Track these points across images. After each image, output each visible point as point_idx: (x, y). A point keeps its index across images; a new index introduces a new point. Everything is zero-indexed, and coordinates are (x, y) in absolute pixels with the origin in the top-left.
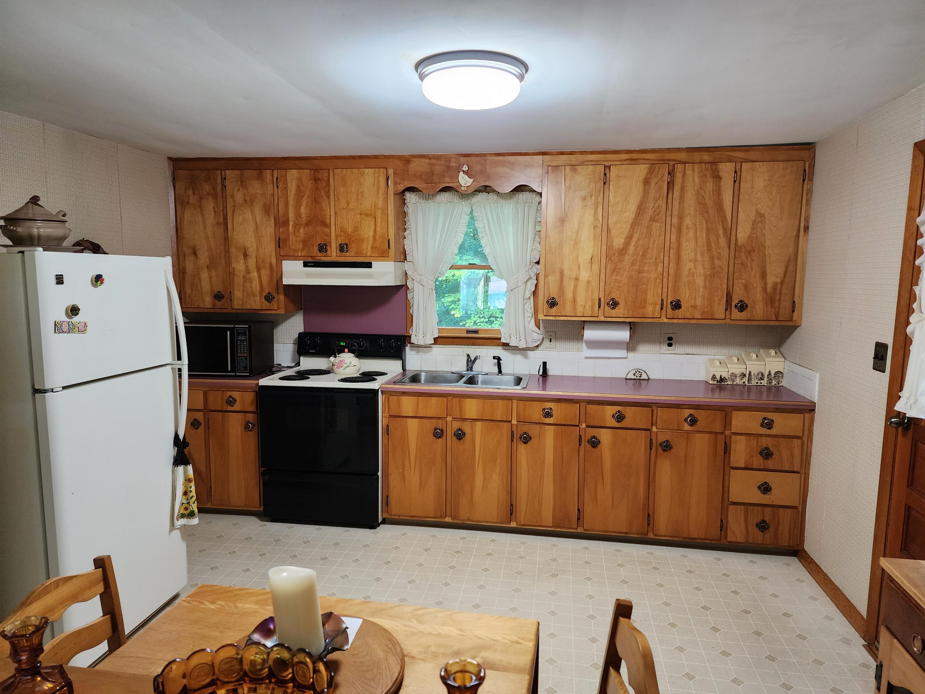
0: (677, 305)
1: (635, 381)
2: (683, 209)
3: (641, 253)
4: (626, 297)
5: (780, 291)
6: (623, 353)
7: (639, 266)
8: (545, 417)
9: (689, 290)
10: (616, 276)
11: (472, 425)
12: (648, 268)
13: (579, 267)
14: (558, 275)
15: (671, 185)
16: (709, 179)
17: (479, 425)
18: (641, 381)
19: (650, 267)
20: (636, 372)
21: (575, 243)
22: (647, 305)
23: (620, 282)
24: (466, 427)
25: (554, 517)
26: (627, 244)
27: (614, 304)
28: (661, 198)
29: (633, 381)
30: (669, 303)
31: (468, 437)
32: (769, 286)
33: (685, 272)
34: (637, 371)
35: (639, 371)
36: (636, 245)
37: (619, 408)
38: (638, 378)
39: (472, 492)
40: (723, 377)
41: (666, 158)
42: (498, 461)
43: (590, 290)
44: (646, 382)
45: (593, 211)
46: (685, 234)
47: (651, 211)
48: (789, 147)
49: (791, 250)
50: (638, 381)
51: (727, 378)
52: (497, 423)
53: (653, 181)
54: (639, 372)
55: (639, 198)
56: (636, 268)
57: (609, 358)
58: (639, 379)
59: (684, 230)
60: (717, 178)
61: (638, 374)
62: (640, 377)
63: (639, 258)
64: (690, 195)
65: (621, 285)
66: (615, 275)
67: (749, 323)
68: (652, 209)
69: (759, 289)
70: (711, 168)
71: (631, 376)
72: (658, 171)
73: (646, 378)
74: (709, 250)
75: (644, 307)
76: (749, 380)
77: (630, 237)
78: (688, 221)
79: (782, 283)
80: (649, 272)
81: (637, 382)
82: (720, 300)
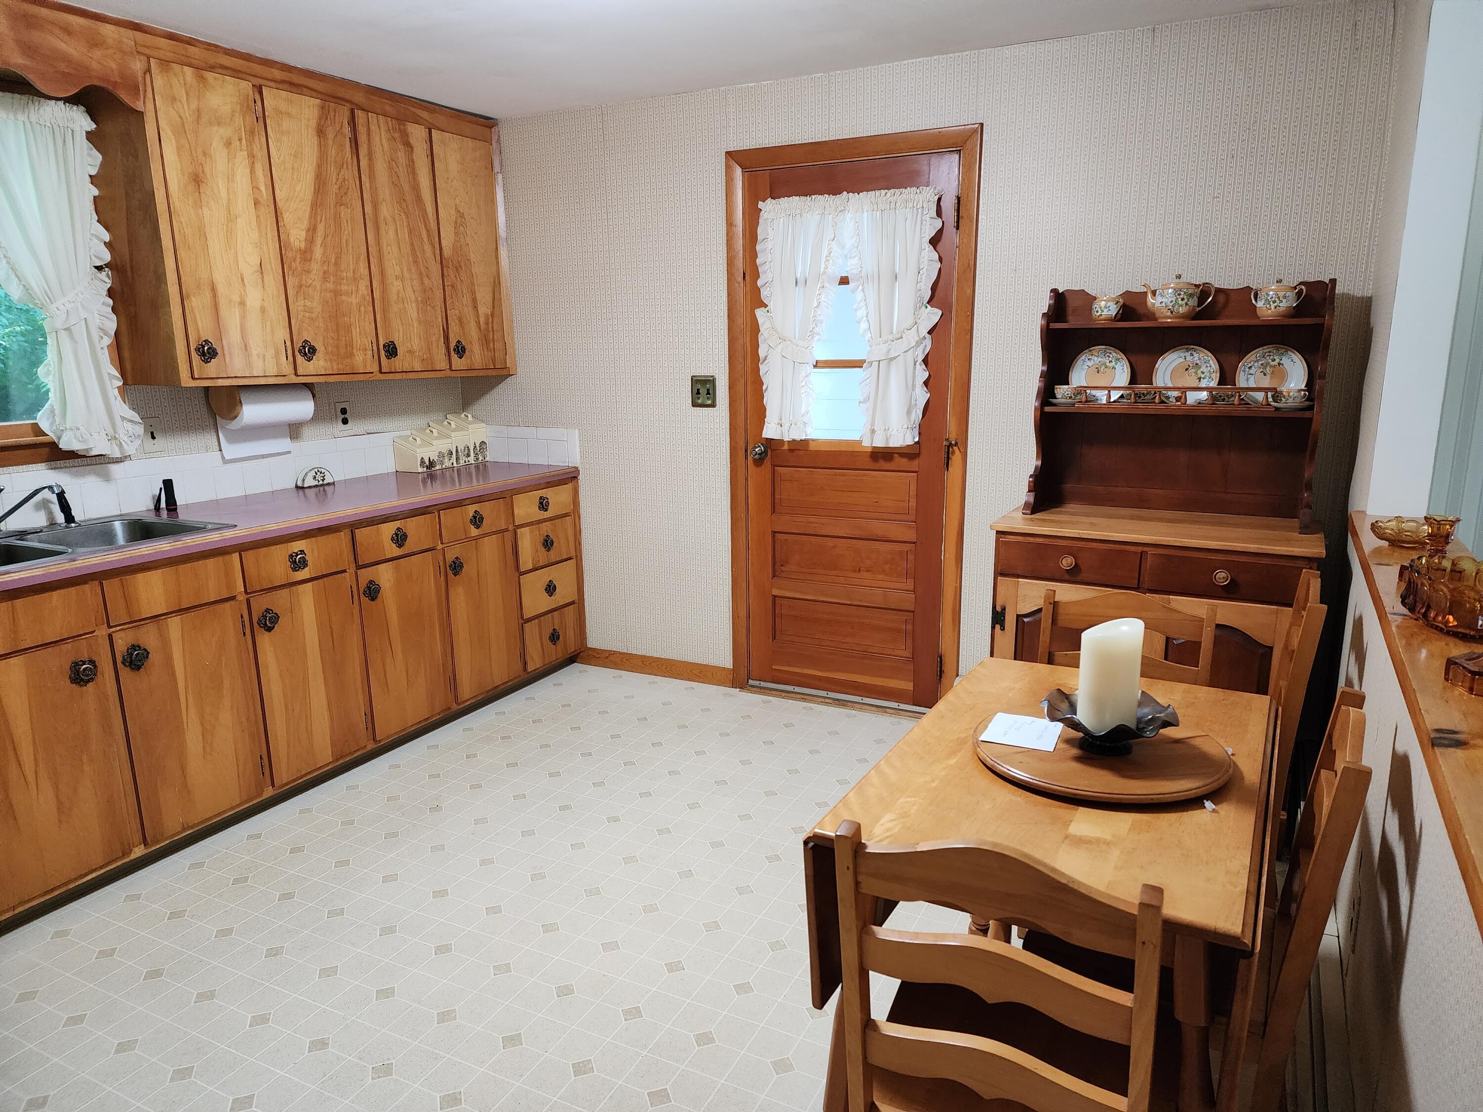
0: (391, 350)
1: (317, 489)
2: (376, 189)
3: (333, 261)
4: (324, 338)
5: (493, 328)
6: (284, 444)
7: (334, 282)
8: (295, 570)
9: (402, 325)
10: (305, 299)
11: (159, 629)
12: (346, 287)
13: (243, 280)
14: (208, 295)
15: (355, 142)
16: (400, 147)
17: (174, 625)
18: (326, 488)
19: (348, 285)
20: (316, 474)
21: (227, 231)
22: (354, 351)
23: (310, 311)
24: (149, 638)
25: (333, 744)
26: (310, 241)
27: (309, 351)
28: (345, 166)
29: (313, 490)
30: (381, 347)
31: (155, 658)
32: (482, 320)
33: (393, 297)
34: (316, 470)
35: (320, 470)
36: (324, 245)
37: (397, 524)
38: (321, 482)
39: (183, 768)
40: (431, 460)
41: (340, 95)
42: (226, 684)
43: (268, 324)
44: (332, 487)
45: (248, 171)
46: (384, 232)
47: (335, 186)
48: (475, 119)
49: (494, 268)
50: (322, 489)
51: (436, 461)
52: (212, 608)
53: (330, 134)
54: (321, 473)
55: (315, 161)
56: (330, 286)
57: (263, 456)
58: (321, 485)
59: (383, 228)
60: (408, 145)
61: (319, 477)
62: (323, 480)
63: (332, 269)
64: (381, 167)
65: (314, 315)
66: (302, 298)
67: (469, 374)
68: (336, 183)
69: (473, 324)
70: (399, 128)
71: (310, 482)
72: (335, 116)
73: (332, 481)
74: (416, 262)
75: (351, 355)
76: (457, 459)
77: (312, 230)
78: (385, 211)
79: (492, 315)
80: (349, 294)
81: (320, 490)
82: (438, 340)
